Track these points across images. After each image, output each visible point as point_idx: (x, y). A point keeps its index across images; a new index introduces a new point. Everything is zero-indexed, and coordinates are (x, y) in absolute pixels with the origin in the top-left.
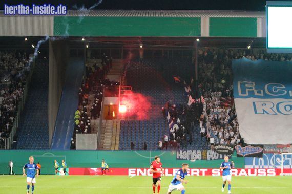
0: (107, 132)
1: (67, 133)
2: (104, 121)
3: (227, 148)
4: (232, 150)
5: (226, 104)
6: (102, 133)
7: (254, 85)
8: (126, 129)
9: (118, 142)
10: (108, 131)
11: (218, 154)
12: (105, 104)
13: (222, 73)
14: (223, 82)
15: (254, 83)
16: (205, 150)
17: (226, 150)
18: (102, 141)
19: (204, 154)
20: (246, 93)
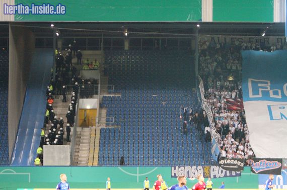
0: (83, 143)
1: (32, 144)
2: (79, 129)
3: (236, 162)
4: (242, 165)
5: (235, 108)
6: (77, 144)
7: (269, 84)
8: (107, 138)
9: (96, 156)
10: (84, 141)
11: (224, 171)
12: (80, 107)
13: (229, 67)
14: (231, 79)
15: (269, 82)
16: (208, 165)
17: (235, 165)
18: (76, 154)
19: (206, 171)
20: (259, 94)
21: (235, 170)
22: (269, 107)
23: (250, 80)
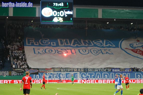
3: (21, 70)
4: (24, 71)
5: (21, 49)
7: (34, 40)
11: (17, 73)
13: (19, 34)
14: (20, 38)
15: (34, 39)
16: (10, 71)
17: (21, 71)
19: (10, 73)
20: (30, 44)
21: (21, 73)
22: (34, 49)
23: (27, 38)
